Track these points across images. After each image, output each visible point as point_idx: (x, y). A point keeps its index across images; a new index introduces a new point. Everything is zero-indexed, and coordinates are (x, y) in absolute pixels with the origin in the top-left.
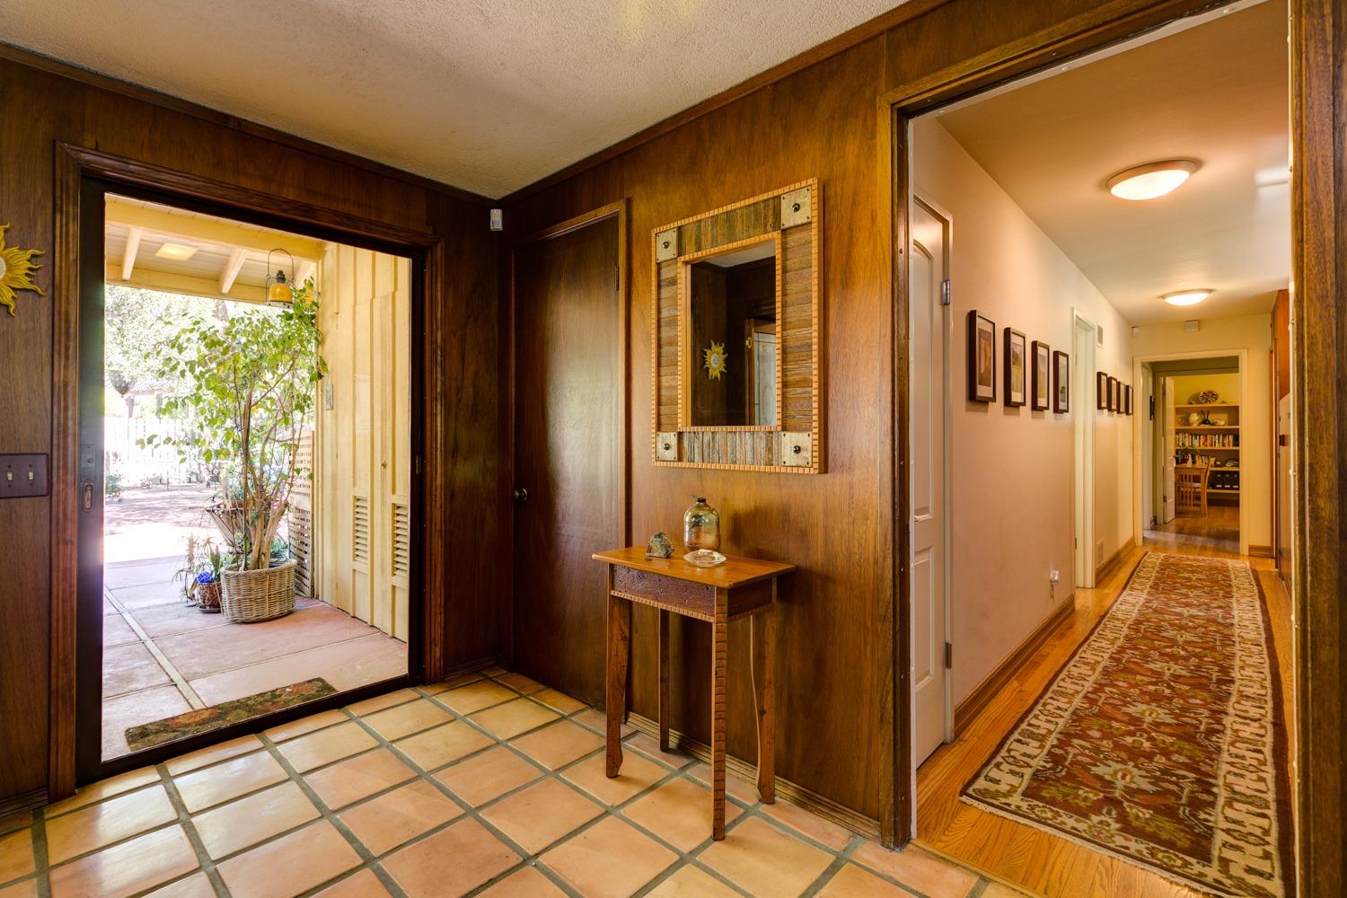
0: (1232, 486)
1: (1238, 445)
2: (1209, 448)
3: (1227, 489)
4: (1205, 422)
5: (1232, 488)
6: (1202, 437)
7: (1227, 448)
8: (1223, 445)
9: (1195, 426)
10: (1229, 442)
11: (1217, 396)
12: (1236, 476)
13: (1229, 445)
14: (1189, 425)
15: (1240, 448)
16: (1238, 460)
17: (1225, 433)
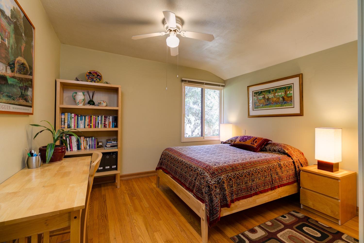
0: (111, 167)
1: (116, 126)
2: (93, 129)
3: (108, 170)
4: (91, 102)
5: (111, 169)
6: (87, 118)
7: (107, 129)
8: (105, 126)
9: (81, 106)
10: (109, 123)
11: (101, 77)
12: (114, 156)
13: (109, 127)
14: (76, 103)
15: (118, 129)
16: (116, 140)
17: (106, 113)
